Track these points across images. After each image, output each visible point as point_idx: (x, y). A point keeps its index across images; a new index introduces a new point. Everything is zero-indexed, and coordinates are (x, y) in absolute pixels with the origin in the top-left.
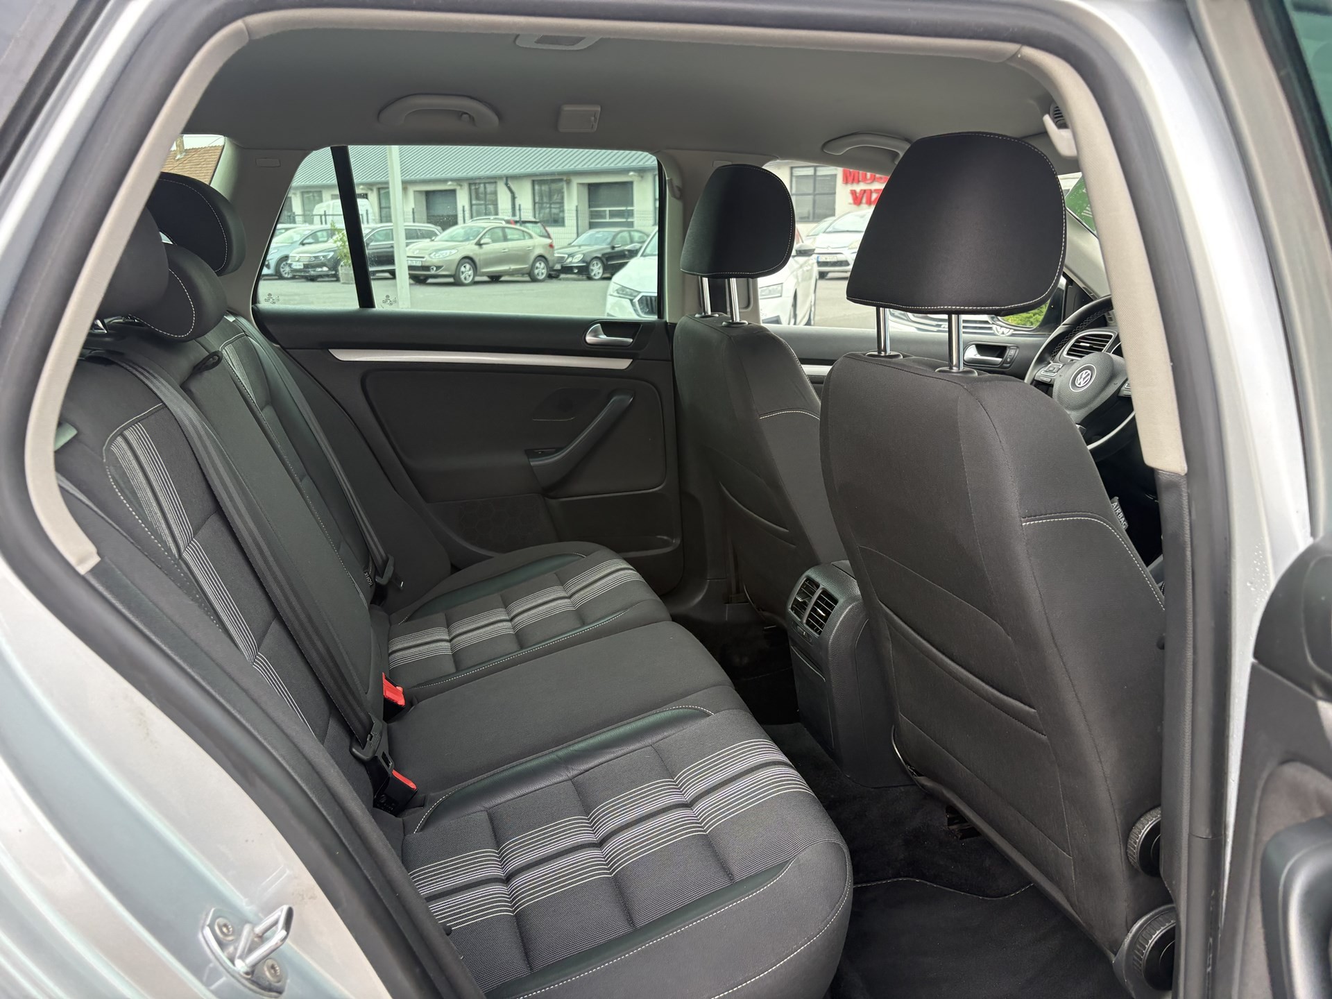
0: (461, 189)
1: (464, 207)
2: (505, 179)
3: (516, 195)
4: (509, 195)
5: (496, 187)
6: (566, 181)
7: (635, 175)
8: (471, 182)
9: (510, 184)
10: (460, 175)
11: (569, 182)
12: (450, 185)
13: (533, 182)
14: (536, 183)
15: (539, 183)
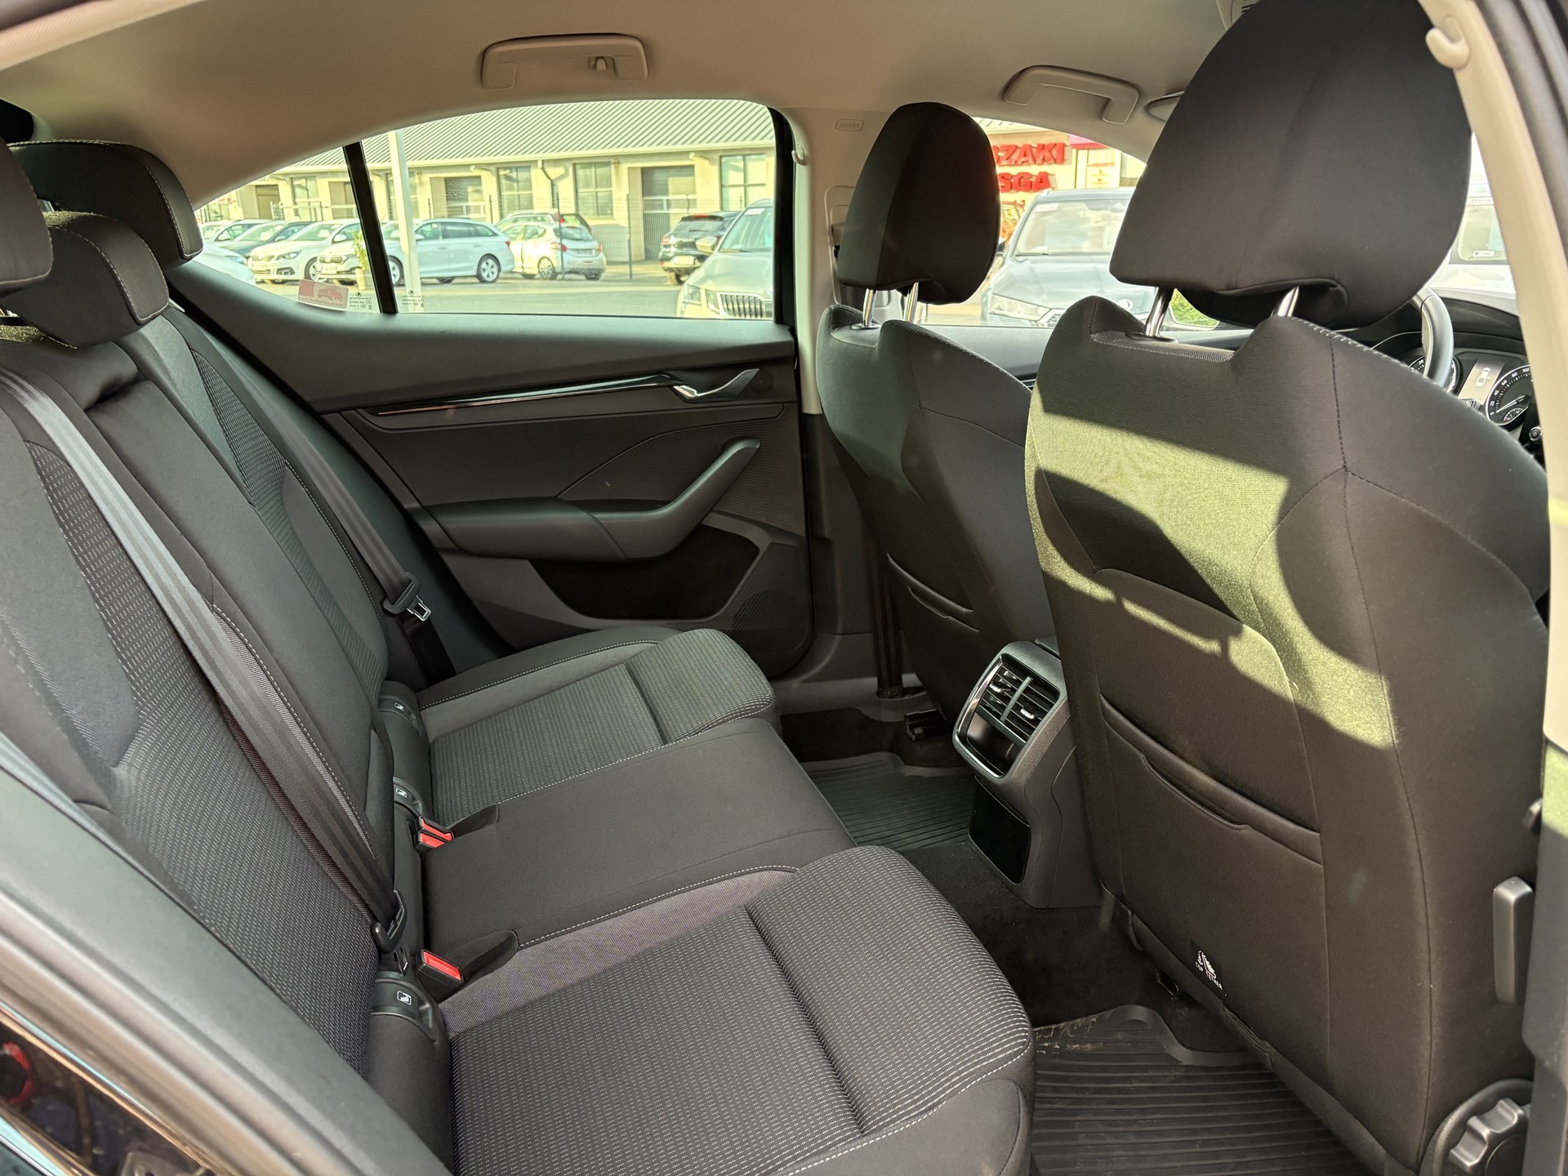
0: (487, 176)
1: (490, 196)
2: (540, 163)
3: (554, 183)
4: (548, 182)
5: (531, 174)
6: (614, 165)
7: (696, 158)
8: (499, 166)
9: (545, 166)
10: (485, 160)
11: (617, 168)
12: (475, 169)
13: (575, 164)
14: (578, 166)
15: (582, 168)
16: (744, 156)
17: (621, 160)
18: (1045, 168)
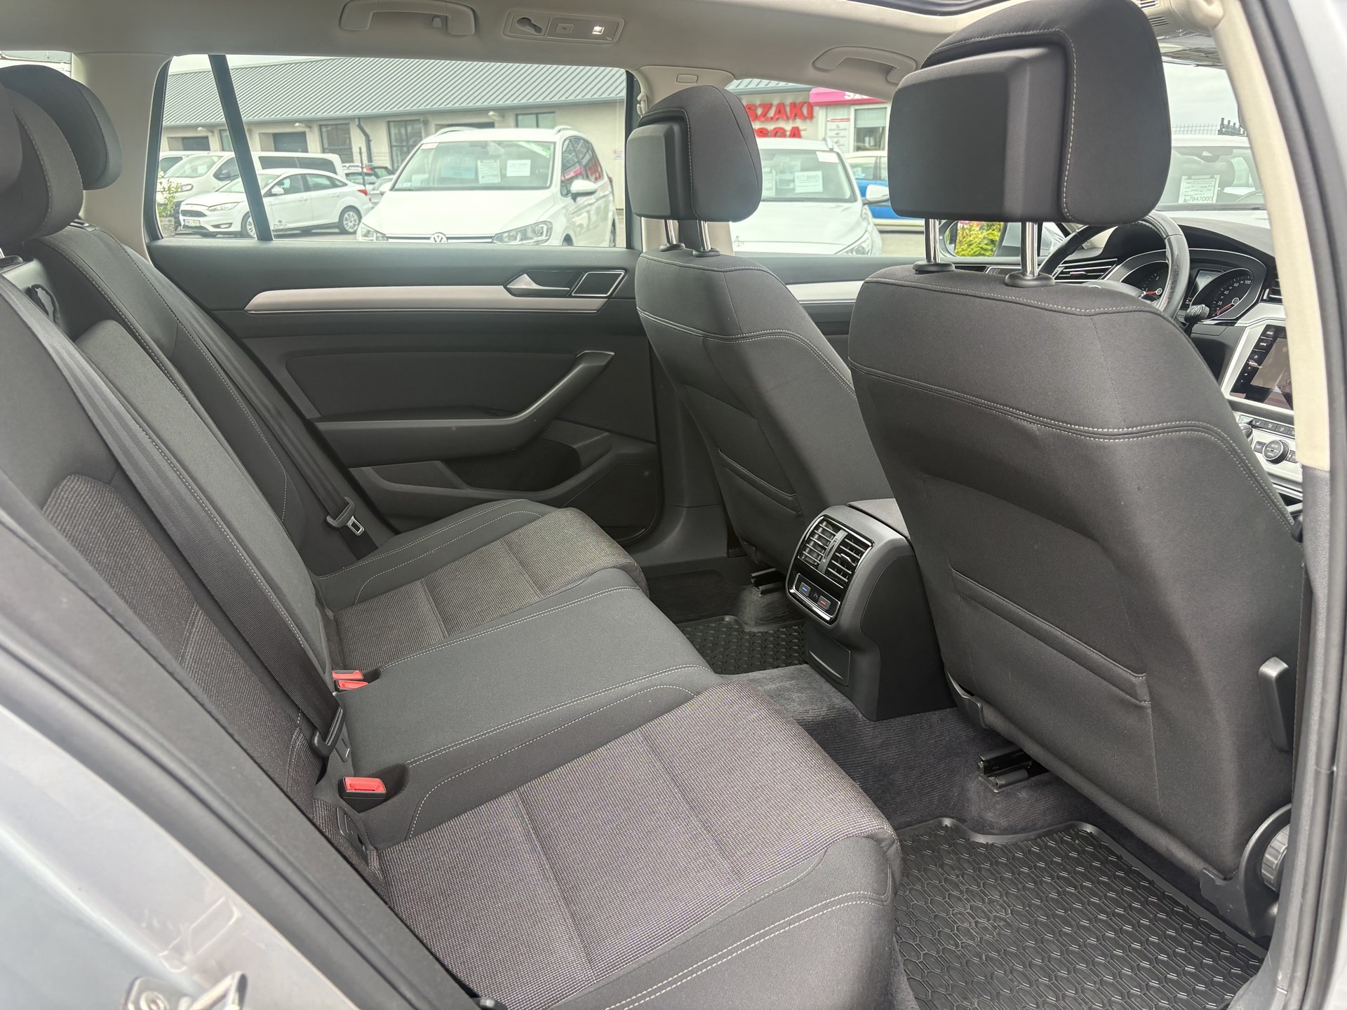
0: (311, 131)
2: (357, 120)
3: (371, 138)
4: (363, 137)
5: (348, 132)
6: (423, 121)
7: (494, 115)
8: (321, 123)
9: (362, 123)
10: (308, 116)
11: (426, 123)
12: (298, 127)
13: (389, 122)
14: (392, 124)
15: (395, 126)
16: (537, 114)
17: (430, 118)
18: (799, 123)
